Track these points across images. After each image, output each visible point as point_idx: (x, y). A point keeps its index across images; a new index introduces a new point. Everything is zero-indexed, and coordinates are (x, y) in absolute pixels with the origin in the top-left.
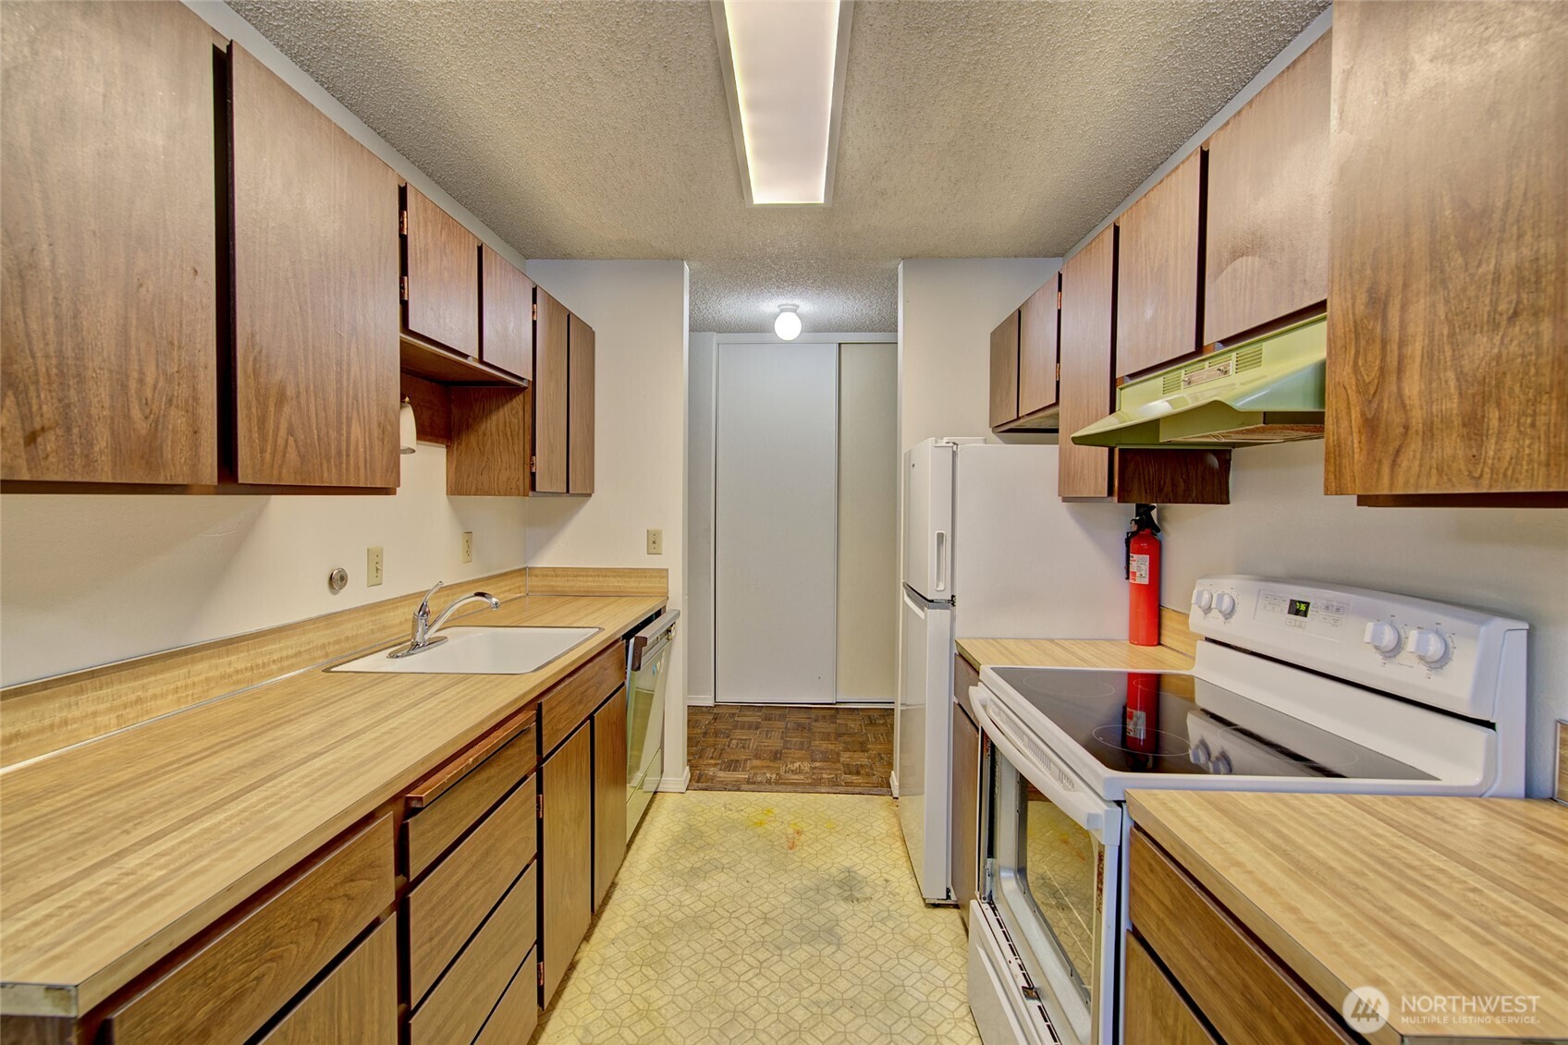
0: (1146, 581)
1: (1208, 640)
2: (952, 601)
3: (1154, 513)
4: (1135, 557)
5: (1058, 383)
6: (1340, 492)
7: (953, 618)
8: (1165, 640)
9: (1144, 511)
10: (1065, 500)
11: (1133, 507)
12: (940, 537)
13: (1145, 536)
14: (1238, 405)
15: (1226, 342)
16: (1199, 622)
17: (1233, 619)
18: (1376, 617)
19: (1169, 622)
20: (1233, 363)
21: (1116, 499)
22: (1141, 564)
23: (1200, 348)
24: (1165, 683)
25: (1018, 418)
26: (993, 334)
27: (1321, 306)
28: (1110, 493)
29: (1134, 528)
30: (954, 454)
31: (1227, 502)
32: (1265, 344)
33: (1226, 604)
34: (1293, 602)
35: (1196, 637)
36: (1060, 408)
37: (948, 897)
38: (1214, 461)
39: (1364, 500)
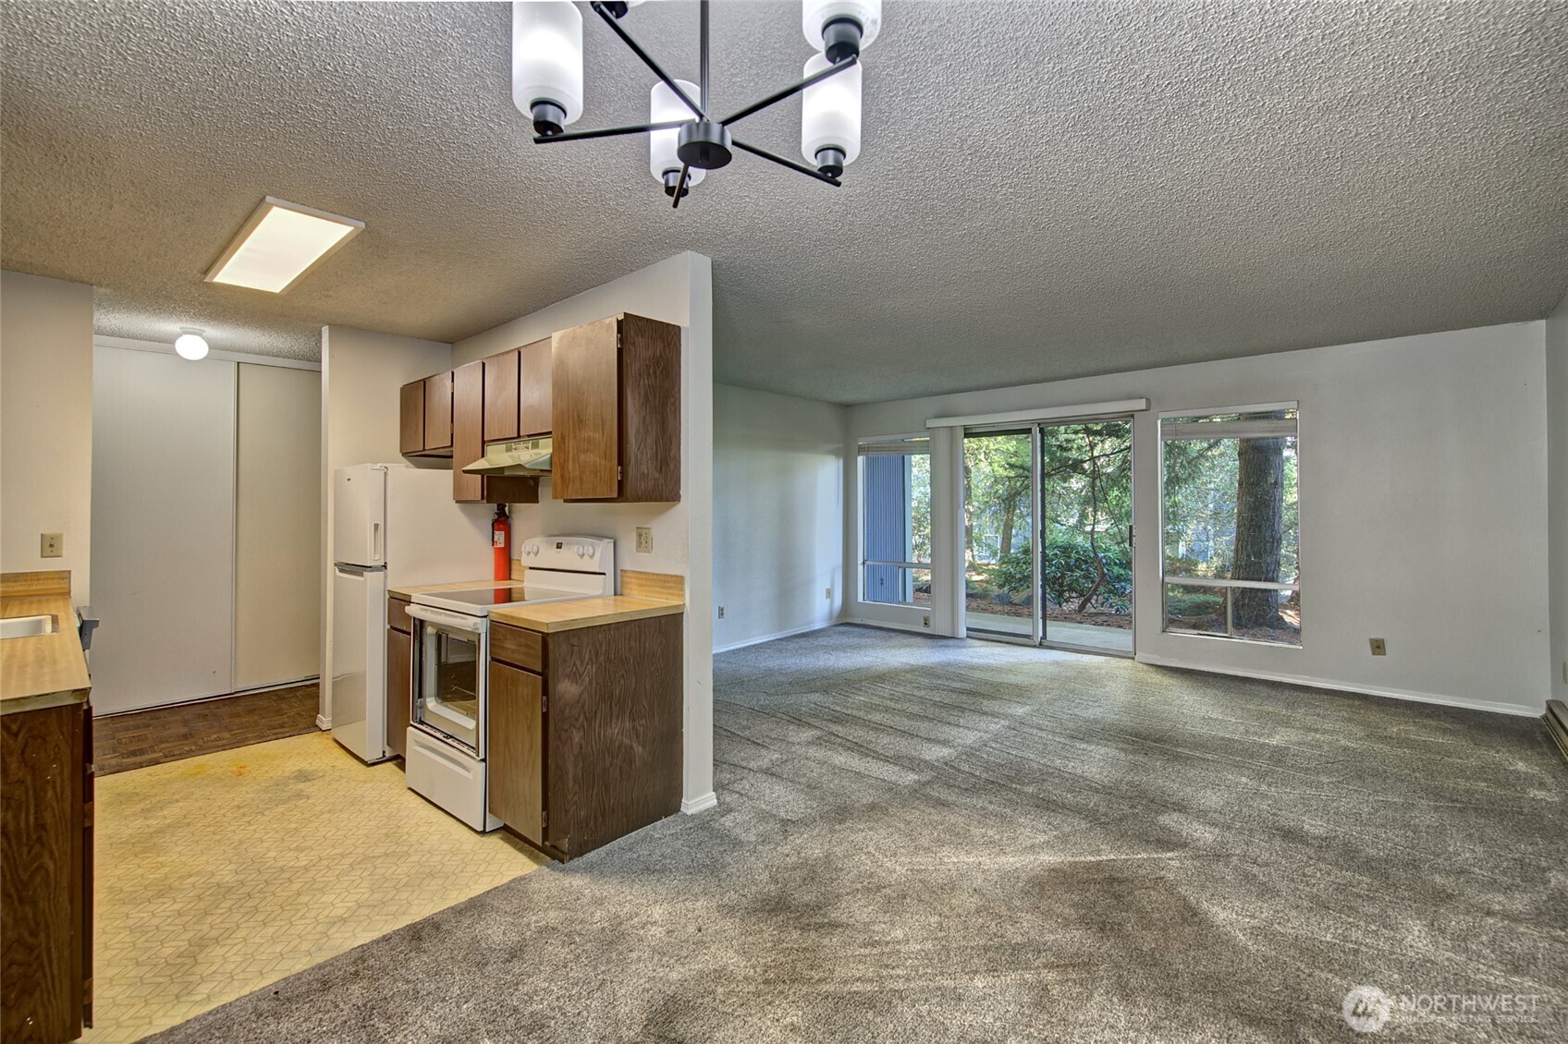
0: (502, 545)
1: (530, 568)
2: (385, 567)
3: (507, 509)
4: (497, 533)
5: (452, 435)
6: (556, 498)
7: (386, 577)
8: (513, 577)
9: (501, 508)
10: (457, 502)
11: (495, 505)
12: (376, 526)
13: (502, 521)
14: (527, 466)
15: (529, 436)
16: (526, 561)
17: (538, 556)
18: (578, 543)
19: (515, 567)
20: (530, 445)
21: (485, 501)
22: (500, 536)
23: (519, 436)
24: (513, 591)
25: (424, 450)
26: (402, 389)
27: (550, 433)
28: (483, 498)
29: (496, 517)
30: (385, 474)
31: (538, 502)
32: (540, 441)
33: (535, 550)
34: (558, 544)
35: (525, 567)
36: (454, 448)
37: (384, 756)
38: (532, 482)
39: (565, 501)
